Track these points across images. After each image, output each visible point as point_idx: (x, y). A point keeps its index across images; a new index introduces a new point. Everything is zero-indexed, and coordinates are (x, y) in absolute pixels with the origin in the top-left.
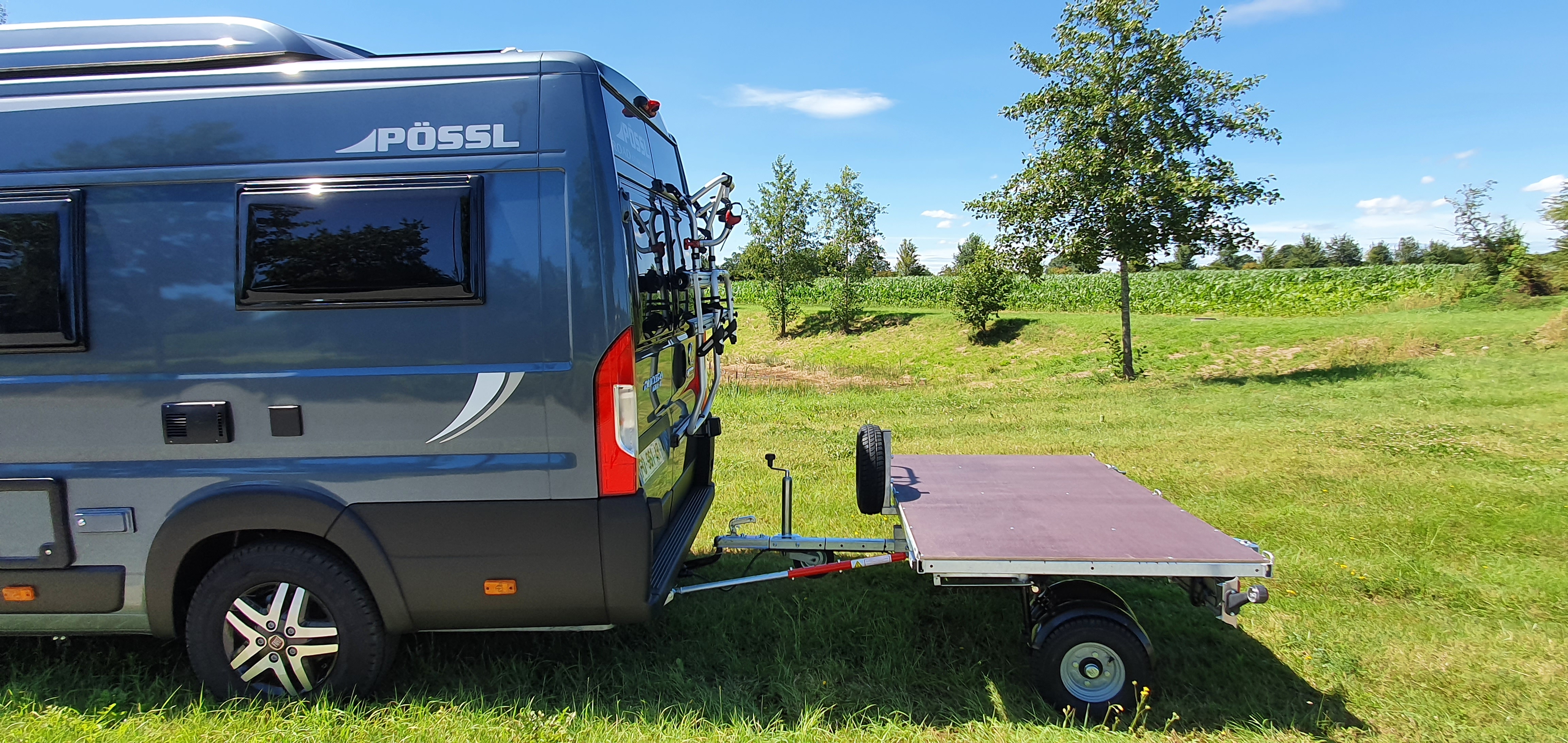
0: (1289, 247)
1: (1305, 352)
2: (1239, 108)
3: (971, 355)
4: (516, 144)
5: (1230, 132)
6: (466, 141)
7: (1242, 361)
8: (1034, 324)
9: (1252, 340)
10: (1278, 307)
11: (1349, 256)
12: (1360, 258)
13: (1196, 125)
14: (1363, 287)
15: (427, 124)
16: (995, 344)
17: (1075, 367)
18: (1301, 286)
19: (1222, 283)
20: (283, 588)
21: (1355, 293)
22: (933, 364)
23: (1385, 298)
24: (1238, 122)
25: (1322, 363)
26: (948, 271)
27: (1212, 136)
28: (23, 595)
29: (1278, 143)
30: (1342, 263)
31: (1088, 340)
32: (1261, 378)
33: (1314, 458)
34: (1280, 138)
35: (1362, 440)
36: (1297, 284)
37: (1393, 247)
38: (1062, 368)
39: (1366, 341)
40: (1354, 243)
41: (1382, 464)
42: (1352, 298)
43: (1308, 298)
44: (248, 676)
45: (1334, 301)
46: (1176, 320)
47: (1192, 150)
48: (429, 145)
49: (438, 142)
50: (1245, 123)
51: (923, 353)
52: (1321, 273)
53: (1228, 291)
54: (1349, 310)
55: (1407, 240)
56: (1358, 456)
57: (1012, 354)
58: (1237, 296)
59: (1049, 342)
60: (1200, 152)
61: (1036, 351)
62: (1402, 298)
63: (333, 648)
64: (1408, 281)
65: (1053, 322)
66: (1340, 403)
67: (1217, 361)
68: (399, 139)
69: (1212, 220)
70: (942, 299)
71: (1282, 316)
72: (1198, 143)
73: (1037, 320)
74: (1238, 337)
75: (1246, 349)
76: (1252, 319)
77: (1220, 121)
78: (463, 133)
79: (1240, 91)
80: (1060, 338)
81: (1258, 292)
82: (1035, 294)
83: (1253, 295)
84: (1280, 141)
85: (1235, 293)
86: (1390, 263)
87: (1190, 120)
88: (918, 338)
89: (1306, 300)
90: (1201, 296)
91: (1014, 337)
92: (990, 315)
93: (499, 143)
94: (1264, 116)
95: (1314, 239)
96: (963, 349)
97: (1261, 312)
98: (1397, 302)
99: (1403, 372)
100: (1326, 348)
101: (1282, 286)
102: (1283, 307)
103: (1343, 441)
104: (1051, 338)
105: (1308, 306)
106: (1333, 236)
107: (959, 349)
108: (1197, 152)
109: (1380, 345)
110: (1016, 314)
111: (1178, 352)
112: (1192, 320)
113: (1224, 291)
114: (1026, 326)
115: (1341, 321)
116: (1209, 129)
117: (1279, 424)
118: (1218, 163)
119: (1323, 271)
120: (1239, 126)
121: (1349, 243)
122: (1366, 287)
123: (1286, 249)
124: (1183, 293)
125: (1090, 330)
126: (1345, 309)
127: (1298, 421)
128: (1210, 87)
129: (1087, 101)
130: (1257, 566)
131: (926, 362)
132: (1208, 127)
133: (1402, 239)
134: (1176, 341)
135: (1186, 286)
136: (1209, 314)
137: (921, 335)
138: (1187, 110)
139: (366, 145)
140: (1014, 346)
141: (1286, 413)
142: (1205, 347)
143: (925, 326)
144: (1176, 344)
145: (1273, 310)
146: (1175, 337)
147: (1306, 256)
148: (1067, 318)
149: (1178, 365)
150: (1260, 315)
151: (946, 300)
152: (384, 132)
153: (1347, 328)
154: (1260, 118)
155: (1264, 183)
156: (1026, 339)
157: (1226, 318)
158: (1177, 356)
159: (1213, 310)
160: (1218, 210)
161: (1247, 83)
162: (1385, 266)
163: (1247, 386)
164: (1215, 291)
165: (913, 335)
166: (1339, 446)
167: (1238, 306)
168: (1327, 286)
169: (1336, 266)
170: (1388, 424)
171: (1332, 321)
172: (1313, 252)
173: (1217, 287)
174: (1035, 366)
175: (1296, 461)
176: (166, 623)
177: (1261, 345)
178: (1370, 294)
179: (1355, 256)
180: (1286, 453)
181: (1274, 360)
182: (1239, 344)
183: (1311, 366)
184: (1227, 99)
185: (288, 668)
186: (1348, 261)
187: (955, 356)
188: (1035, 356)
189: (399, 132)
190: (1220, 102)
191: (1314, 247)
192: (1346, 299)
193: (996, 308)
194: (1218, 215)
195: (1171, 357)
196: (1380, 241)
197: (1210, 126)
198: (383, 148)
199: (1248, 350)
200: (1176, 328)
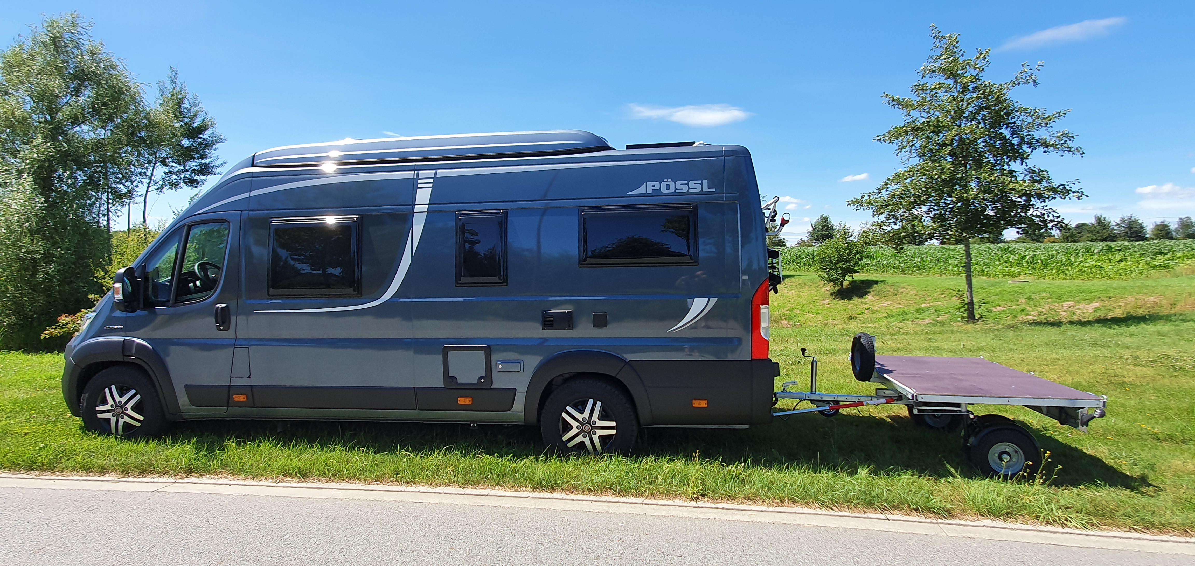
0: (1084, 225)
1: (1103, 306)
2: (1052, 133)
3: (833, 307)
4: (714, 190)
5: (1046, 149)
6: (689, 188)
7: (1052, 313)
8: (882, 284)
9: (1060, 297)
10: (1078, 273)
11: (1136, 232)
12: (1145, 234)
13: (1020, 145)
14: (1148, 258)
15: (670, 180)
16: (850, 299)
17: (918, 316)
18: (1096, 256)
19: (1032, 254)
20: (591, 401)
21: (1142, 263)
22: (803, 313)
23: (1167, 267)
24: (1052, 142)
25: (1118, 313)
26: (803, 243)
27: (1032, 152)
28: (468, 401)
29: (1082, 157)
30: (1130, 237)
31: (926, 296)
32: (1071, 323)
33: (1119, 372)
34: (1084, 153)
35: (1151, 361)
36: (1093, 255)
37: (1173, 226)
38: (907, 317)
39: (1152, 299)
40: (1140, 222)
41: (1167, 376)
42: (1140, 266)
43: (1103, 266)
44: (570, 445)
45: (1125, 269)
46: (996, 282)
47: (1018, 162)
48: (672, 190)
49: (676, 189)
50: (1057, 143)
51: (795, 304)
52: (1113, 246)
53: (1036, 260)
54: (1137, 275)
55: (1185, 219)
56: (1149, 371)
57: (866, 306)
58: (1044, 264)
59: (895, 297)
60: (1024, 164)
61: (886, 304)
62: (1181, 267)
63: (613, 432)
64: (1187, 254)
65: (897, 282)
66: (1135, 339)
67: (1032, 313)
68: (657, 187)
69: (1033, 210)
70: (805, 265)
71: (1082, 279)
72: (1023, 158)
73: (884, 281)
74: (1048, 295)
75: (1055, 304)
76: (1058, 282)
77: (1038, 142)
78: (688, 184)
79: (1052, 120)
80: (903, 294)
81: (1062, 262)
82: (879, 261)
83: (1057, 263)
84: (1083, 155)
85: (1042, 262)
86: (1171, 238)
87: (1015, 141)
88: (790, 293)
89: (1101, 267)
90: (1015, 264)
91: (866, 293)
92: (847, 276)
93: (706, 189)
94: (1071, 138)
95: (1105, 218)
96: (826, 302)
97: (1064, 276)
98: (1177, 269)
99: (1182, 320)
100: (1120, 304)
101: (1081, 256)
102: (1082, 272)
103: (1137, 362)
104: (896, 295)
105: (1103, 272)
106: (1122, 216)
107: (824, 302)
108: (1022, 164)
109: (1164, 302)
110: (866, 276)
111: (1000, 306)
112: (1009, 282)
113: (1033, 260)
114: (875, 286)
115: (1132, 284)
116: (1030, 147)
117: (1091, 352)
118: (1037, 171)
119: (1113, 244)
120: (1052, 145)
121: (1136, 221)
122: (1151, 258)
123: (1081, 227)
124: (1000, 261)
125: (927, 289)
126: (1133, 275)
127: (1104, 350)
128: (1029, 118)
129: (938, 129)
130: (1097, 402)
131: (798, 311)
132: (1029, 146)
133: (1180, 219)
134: (997, 297)
135: (1002, 256)
136: (1022, 277)
137: (793, 291)
138: (1012, 134)
139: (641, 190)
140: (866, 300)
141: (1095, 345)
142: (1022, 302)
143: (795, 284)
144: (999, 299)
145: (1074, 275)
146: (997, 295)
147: (1098, 232)
148: (907, 279)
149: (1002, 315)
150: (1064, 279)
151: (808, 265)
152: (650, 184)
153: (1137, 289)
154: (1068, 140)
155: (1071, 185)
156: (876, 295)
157: (1037, 281)
158: (999, 308)
159: (1026, 274)
160: (1037, 203)
161: (1057, 115)
162: (1167, 241)
163: (1063, 328)
164: (1026, 260)
165: (786, 291)
166: (1136, 365)
167: (1045, 271)
168: (1118, 256)
169: (1124, 240)
170: (1171, 352)
171: (1124, 283)
172: (1104, 229)
173: (1028, 257)
174: (886, 315)
175: (1105, 373)
176: (533, 418)
177: (1067, 301)
178: (1154, 263)
179: (1141, 232)
180: (1098, 368)
181: (1078, 313)
182: (1049, 300)
183: (1110, 315)
184: (1042, 126)
185: (591, 440)
186: (1135, 237)
187: (821, 307)
188: (883, 308)
189: (657, 184)
190: (1037, 129)
191: (1105, 225)
192: (1134, 267)
193: (850, 271)
194: (1036, 207)
195: (994, 309)
196: (1162, 220)
197: (1030, 144)
198: (649, 191)
199: (1057, 305)
200: (997, 288)
